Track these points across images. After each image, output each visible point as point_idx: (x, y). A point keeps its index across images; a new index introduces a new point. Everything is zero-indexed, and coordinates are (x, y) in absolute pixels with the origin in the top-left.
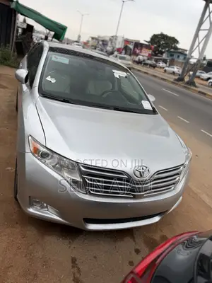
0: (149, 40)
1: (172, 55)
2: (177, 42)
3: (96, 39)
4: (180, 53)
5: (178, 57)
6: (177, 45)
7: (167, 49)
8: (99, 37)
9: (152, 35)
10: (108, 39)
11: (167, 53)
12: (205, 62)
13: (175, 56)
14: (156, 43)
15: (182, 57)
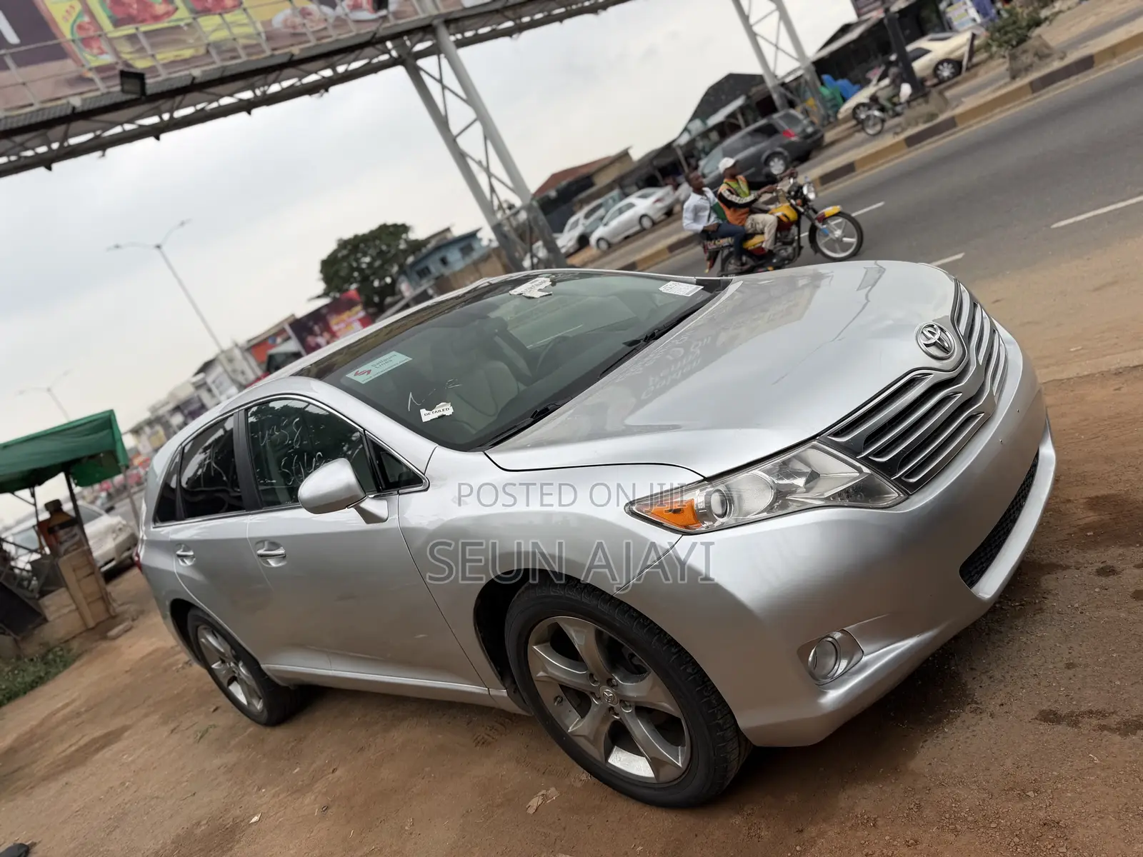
0: (321, 287)
1: (424, 273)
2: (404, 228)
3: (150, 423)
4: (438, 248)
5: (444, 261)
6: (413, 236)
7: (395, 269)
8: (154, 409)
9: (318, 267)
10: (188, 391)
11: (402, 278)
12: (523, 216)
13: (435, 267)
14: (349, 280)
15: (454, 256)
